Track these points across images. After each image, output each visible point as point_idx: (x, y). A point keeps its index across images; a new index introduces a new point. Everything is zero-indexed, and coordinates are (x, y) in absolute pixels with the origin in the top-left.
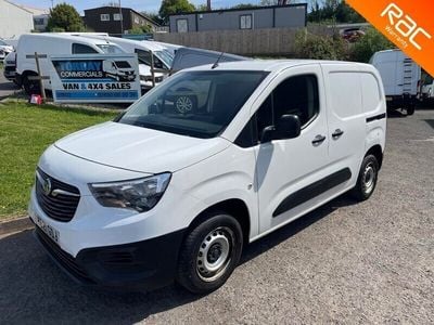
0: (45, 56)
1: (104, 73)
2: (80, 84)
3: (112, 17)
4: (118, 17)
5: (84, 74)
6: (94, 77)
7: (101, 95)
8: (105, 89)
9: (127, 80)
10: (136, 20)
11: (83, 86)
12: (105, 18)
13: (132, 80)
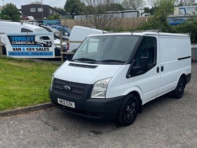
0: (4, 33)
1: (35, 42)
2: (22, 48)
3: (37, 10)
4: (40, 10)
5: (25, 43)
6: (29, 44)
7: (33, 54)
8: (35, 50)
9: (47, 46)
10: (51, 12)
11: (24, 49)
12: (33, 10)
13: (50, 46)
